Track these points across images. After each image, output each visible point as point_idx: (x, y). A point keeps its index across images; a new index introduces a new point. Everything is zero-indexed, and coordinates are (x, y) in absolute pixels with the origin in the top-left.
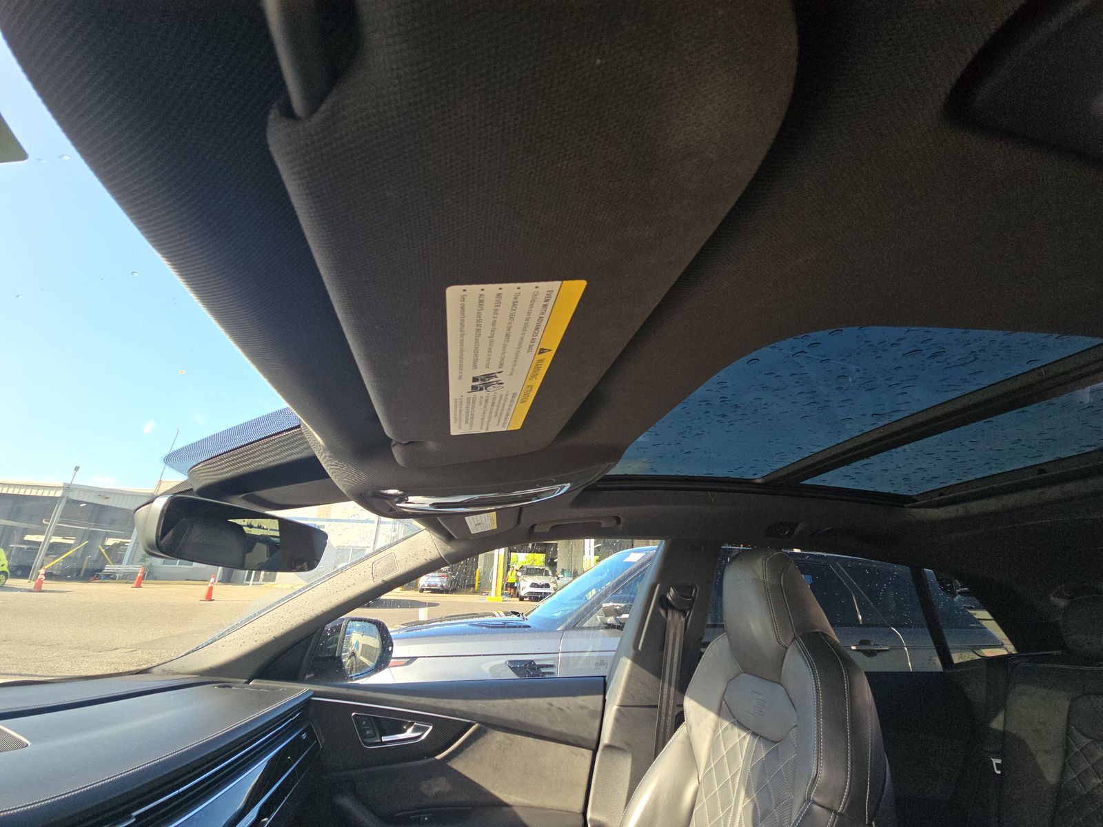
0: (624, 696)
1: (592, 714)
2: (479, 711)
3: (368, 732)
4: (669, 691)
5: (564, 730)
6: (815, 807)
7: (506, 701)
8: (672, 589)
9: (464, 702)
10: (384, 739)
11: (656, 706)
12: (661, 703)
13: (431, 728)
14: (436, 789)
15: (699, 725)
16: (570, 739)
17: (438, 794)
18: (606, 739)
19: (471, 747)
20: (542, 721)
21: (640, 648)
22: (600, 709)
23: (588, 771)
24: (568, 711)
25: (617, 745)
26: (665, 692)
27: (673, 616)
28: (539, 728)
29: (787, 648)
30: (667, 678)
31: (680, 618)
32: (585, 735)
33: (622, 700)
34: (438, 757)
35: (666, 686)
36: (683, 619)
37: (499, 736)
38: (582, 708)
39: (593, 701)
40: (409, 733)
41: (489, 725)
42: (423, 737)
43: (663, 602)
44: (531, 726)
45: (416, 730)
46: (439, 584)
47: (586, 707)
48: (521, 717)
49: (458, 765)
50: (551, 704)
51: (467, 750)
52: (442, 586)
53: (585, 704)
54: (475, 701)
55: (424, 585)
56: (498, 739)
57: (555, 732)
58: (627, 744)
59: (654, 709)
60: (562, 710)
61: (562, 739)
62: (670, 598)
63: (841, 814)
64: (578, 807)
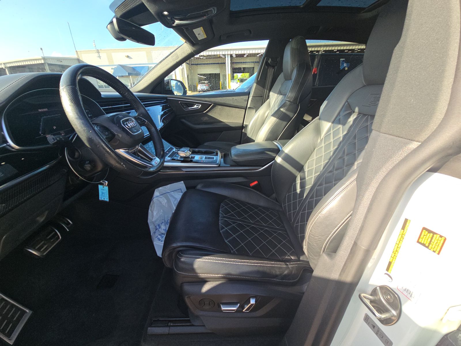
0: (254, 94)
1: (245, 100)
2: (213, 101)
3: (185, 106)
4: (266, 92)
5: (237, 105)
6: (287, 102)
7: (220, 98)
8: (270, 59)
9: (209, 98)
10: (189, 108)
11: (262, 97)
12: (264, 96)
13: (201, 105)
14: (205, 119)
15: (272, 98)
16: (239, 107)
17: (206, 120)
18: (248, 106)
19: (212, 110)
20: (231, 103)
21: (259, 80)
22: (247, 99)
23: (244, 114)
24: (238, 100)
25: (251, 107)
26: (265, 92)
27: (270, 69)
28: (231, 104)
29: (294, 68)
30: (266, 88)
31: (272, 69)
32: (243, 105)
33: (253, 95)
34: (204, 112)
35: (266, 90)
36: (273, 70)
37: (220, 107)
38: (242, 99)
39: (246, 97)
40: (195, 107)
41: (216, 104)
42: (199, 108)
43: (267, 64)
44: (228, 104)
45: (197, 106)
46: (206, 89)
47: (243, 99)
48: (225, 102)
49: (210, 114)
50: (233, 98)
51: (211, 110)
52: (207, 89)
53: (243, 98)
54: (212, 98)
55: (200, 90)
56: (219, 108)
57: (234, 105)
58: (254, 106)
59: (261, 97)
60: (236, 100)
61: (236, 107)
62: (269, 62)
63: (292, 102)
64: (242, 122)
